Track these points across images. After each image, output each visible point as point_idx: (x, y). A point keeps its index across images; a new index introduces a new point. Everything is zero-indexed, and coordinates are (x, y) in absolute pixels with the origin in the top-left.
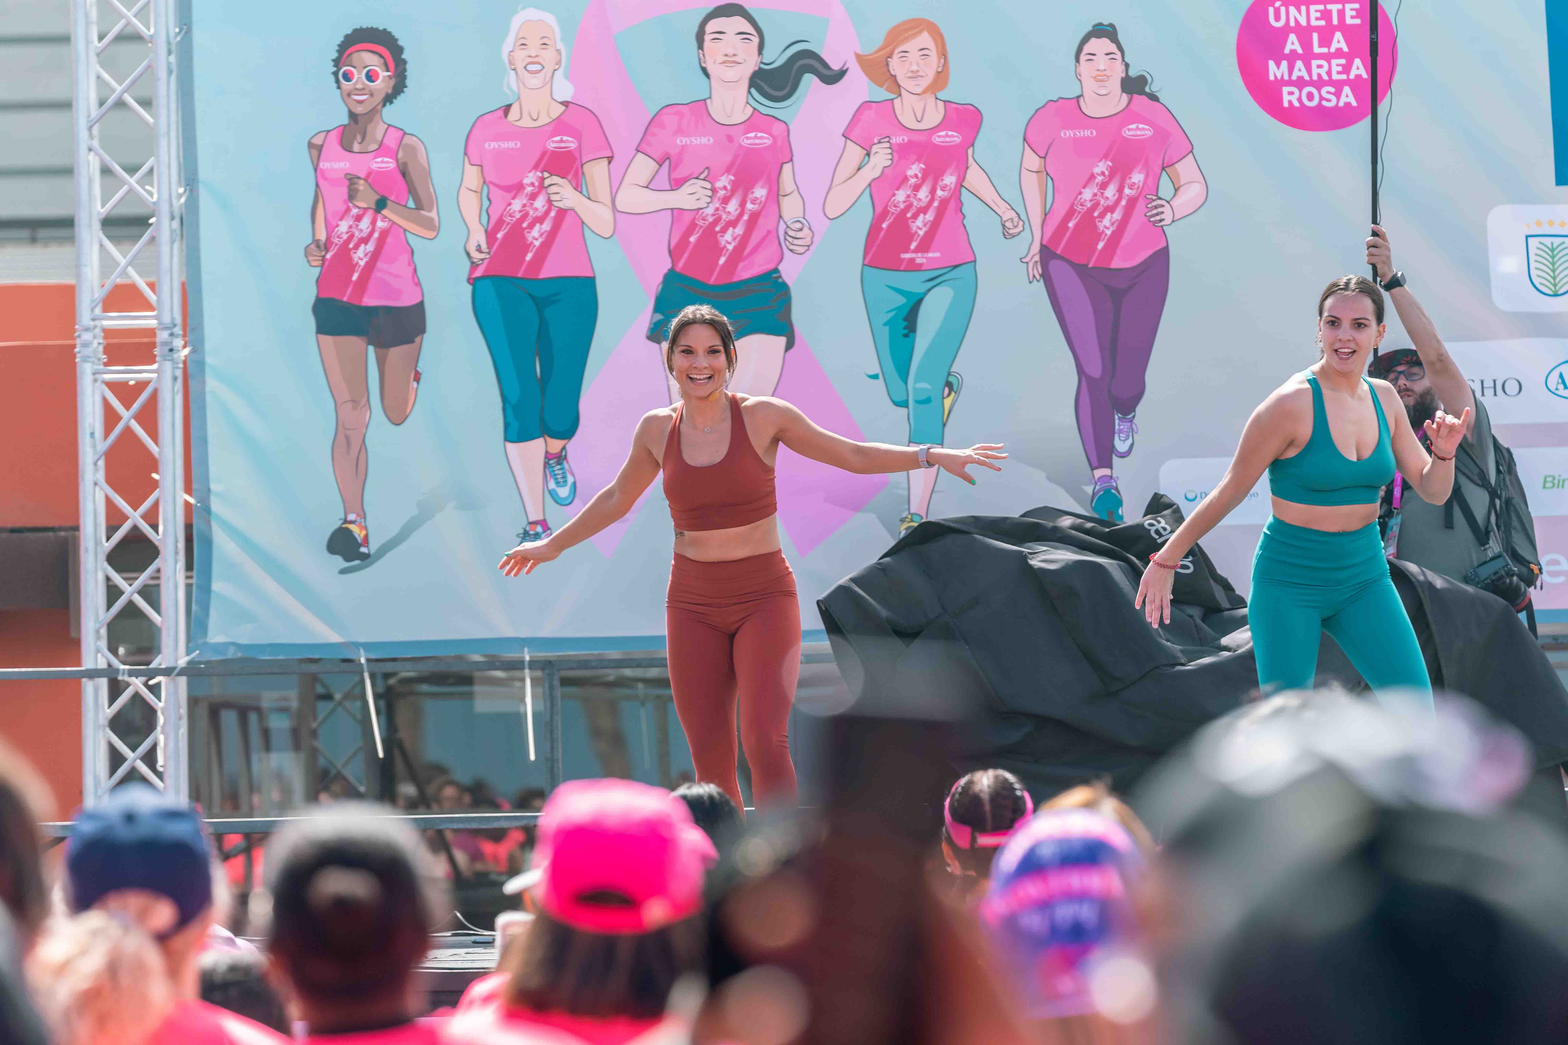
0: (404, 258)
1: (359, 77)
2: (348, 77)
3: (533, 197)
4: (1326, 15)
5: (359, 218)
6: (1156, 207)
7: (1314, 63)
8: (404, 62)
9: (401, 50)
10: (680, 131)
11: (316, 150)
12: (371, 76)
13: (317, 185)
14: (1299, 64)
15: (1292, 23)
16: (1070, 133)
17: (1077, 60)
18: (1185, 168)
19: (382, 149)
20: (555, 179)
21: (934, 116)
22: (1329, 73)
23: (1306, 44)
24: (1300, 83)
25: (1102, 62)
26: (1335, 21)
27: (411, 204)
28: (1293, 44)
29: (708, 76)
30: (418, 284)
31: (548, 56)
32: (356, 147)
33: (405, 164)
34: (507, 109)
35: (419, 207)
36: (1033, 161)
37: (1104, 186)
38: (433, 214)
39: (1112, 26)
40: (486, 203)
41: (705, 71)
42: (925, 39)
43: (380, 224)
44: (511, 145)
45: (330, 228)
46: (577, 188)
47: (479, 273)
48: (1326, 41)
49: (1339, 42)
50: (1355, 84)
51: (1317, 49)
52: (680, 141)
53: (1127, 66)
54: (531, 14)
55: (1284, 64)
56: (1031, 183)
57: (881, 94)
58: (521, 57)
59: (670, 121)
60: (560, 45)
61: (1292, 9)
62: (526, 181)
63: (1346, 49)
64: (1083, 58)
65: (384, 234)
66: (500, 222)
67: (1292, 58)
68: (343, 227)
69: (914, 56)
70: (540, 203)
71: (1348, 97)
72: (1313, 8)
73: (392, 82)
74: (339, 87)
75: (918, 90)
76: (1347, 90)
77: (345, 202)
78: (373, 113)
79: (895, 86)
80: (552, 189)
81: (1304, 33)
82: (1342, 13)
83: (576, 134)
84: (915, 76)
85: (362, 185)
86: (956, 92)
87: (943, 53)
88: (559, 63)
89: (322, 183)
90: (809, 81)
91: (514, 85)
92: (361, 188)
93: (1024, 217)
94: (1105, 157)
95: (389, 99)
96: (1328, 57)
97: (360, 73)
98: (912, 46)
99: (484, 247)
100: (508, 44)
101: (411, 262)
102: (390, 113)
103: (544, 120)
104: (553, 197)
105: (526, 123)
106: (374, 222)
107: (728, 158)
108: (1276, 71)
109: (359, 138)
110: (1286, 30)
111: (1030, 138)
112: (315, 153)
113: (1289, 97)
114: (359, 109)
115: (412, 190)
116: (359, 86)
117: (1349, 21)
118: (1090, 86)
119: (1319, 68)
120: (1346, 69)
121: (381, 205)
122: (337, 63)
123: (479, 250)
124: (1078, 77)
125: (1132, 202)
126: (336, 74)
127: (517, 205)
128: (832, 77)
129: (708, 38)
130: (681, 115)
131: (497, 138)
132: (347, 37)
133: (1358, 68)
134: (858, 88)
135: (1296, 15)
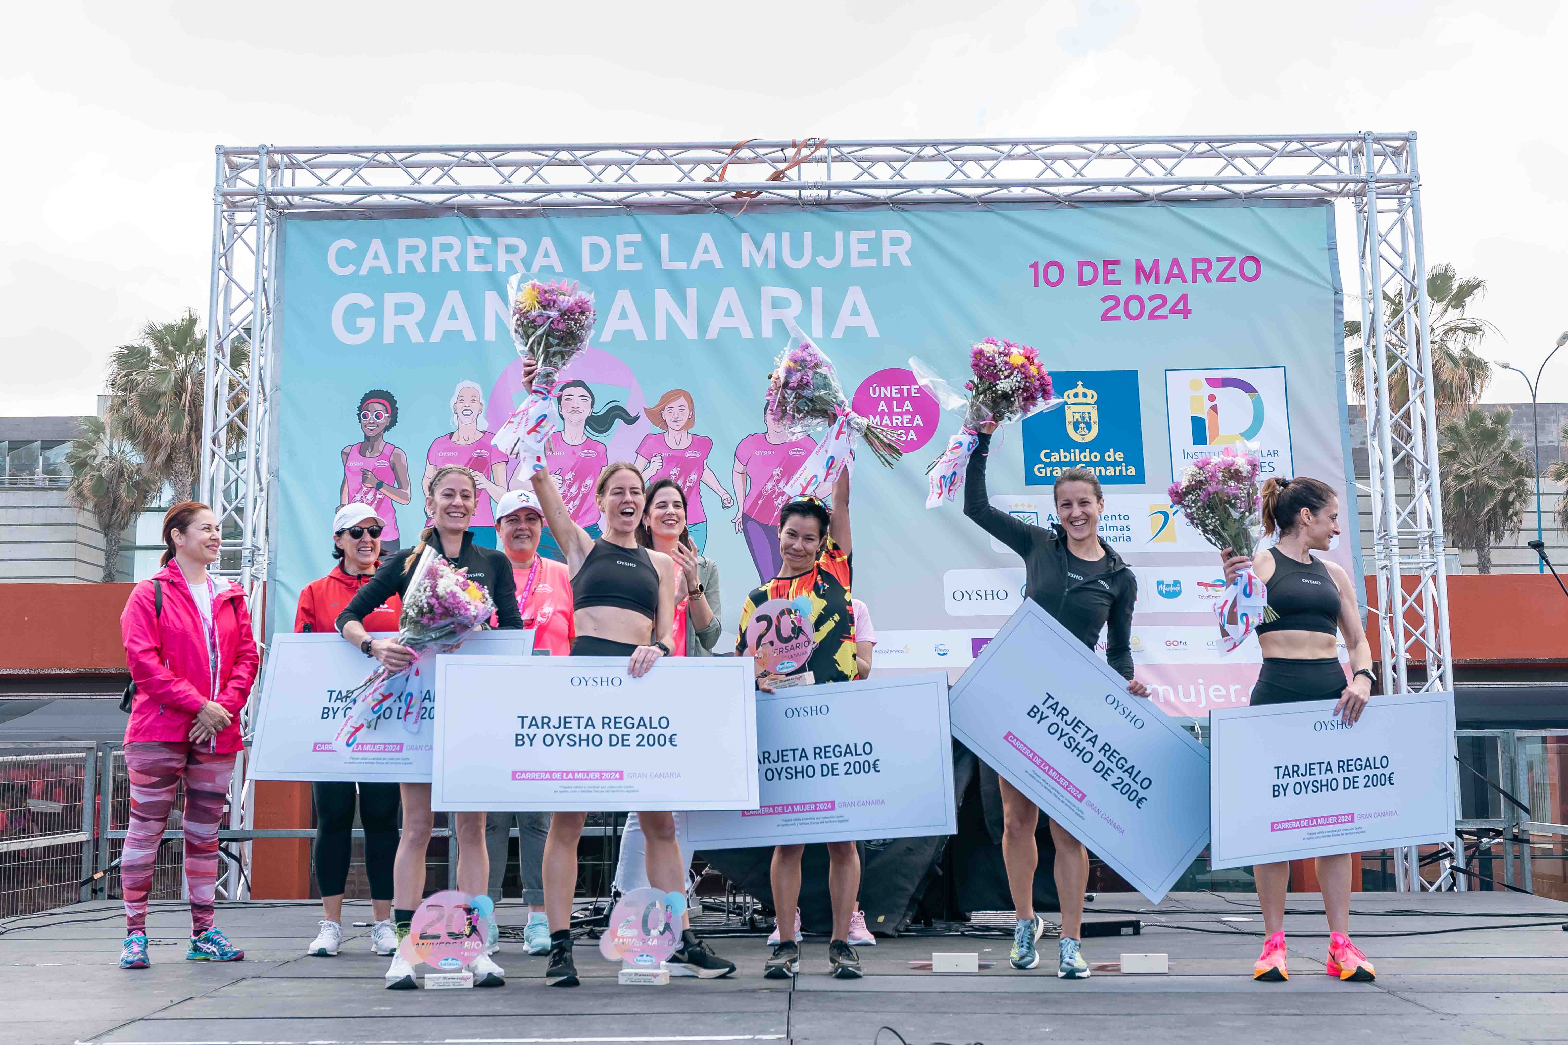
0: (390, 515)
1: (372, 417)
2: (365, 417)
4: (901, 391)
5: (367, 493)
7: (894, 417)
8: (397, 409)
11: (345, 455)
12: (378, 416)
14: (886, 417)
15: (882, 396)
16: (760, 453)
17: (765, 413)
19: (382, 456)
21: (686, 442)
22: (902, 422)
23: (890, 406)
24: (887, 428)
26: (906, 395)
27: (396, 485)
28: (883, 406)
29: (563, 419)
30: (397, 529)
31: (475, 407)
32: (368, 454)
34: (452, 434)
35: (400, 487)
36: (740, 467)
38: (408, 491)
41: (561, 416)
42: (682, 401)
43: (378, 496)
44: (453, 454)
46: (488, 478)
48: (901, 405)
49: (908, 406)
50: (916, 429)
51: (895, 410)
54: (468, 383)
55: (878, 417)
56: (738, 479)
57: (657, 430)
58: (460, 406)
60: (482, 401)
61: (883, 389)
63: (911, 410)
65: (380, 501)
67: (882, 414)
69: (676, 409)
71: (912, 435)
72: (894, 388)
75: (678, 428)
76: (912, 432)
78: (379, 436)
79: (665, 426)
81: (889, 401)
82: (909, 390)
84: (676, 420)
86: (699, 429)
87: (692, 408)
88: (481, 410)
89: (348, 474)
90: (618, 422)
91: (456, 422)
93: (734, 498)
94: (779, 466)
95: (387, 428)
96: (901, 414)
98: (675, 404)
101: (394, 518)
102: (387, 437)
103: (472, 441)
105: (462, 442)
107: (573, 464)
110: (879, 399)
111: (738, 455)
114: (371, 434)
115: (397, 478)
117: (913, 395)
119: (897, 420)
120: (911, 421)
121: (379, 486)
122: (360, 408)
124: (765, 421)
126: (359, 415)
128: (631, 420)
129: (563, 398)
131: (445, 450)
133: (918, 420)
134: (645, 427)
135: (885, 391)
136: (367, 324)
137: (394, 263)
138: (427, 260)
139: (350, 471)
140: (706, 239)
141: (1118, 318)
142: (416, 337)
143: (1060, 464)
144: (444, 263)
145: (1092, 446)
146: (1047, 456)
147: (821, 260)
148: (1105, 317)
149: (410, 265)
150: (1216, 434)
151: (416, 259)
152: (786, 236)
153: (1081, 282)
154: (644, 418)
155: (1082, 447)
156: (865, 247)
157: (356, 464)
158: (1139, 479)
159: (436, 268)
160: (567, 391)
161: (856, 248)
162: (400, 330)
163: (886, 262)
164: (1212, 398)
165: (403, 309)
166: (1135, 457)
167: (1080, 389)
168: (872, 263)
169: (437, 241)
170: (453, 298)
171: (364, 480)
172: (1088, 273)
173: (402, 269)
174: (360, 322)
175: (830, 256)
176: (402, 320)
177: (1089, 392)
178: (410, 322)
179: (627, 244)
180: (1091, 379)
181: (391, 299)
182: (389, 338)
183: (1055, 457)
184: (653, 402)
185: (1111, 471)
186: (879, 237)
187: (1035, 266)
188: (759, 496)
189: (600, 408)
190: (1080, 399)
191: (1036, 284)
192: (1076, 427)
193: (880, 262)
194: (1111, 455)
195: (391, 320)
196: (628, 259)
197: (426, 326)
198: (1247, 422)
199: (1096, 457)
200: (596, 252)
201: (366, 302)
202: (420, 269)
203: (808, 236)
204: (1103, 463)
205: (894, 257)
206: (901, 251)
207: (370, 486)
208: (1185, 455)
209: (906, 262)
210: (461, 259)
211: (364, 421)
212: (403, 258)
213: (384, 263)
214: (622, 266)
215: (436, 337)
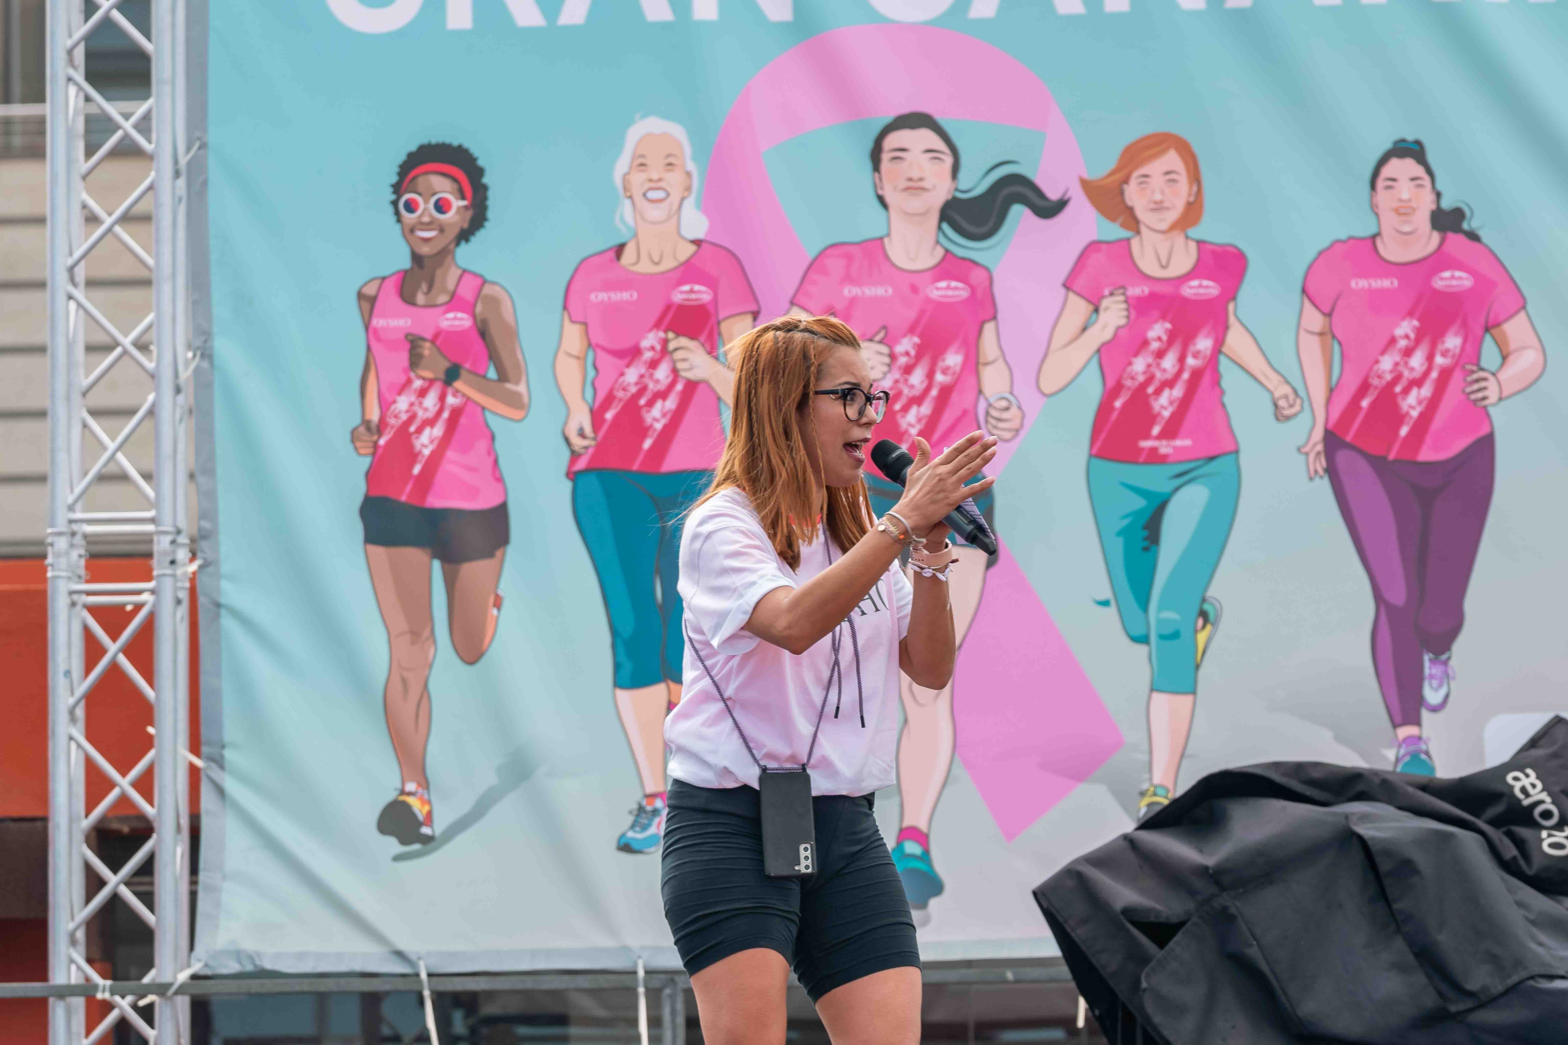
1: (426, 207)
2: (411, 207)
3: (653, 364)
5: (423, 393)
6: (1477, 381)
8: (485, 188)
9: (480, 172)
10: (848, 279)
12: (442, 206)
13: (369, 349)
17: (1373, 186)
19: (455, 303)
20: (684, 341)
25: (1405, 190)
27: (492, 374)
30: (499, 479)
32: (421, 299)
33: (484, 322)
34: (619, 249)
35: (503, 377)
36: (1314, 320)
37: (1408, 353)
39: (1418, 143)
40: (591, 373)
41: (881, 200)
42: (1172, 160)
43: (451, 400)
44: (625, 296)
45: (385, 405)
47: (581, 465)
52: (849, 291)
53: (1438, 195)
54: (653, 125)
56: (1312, 347)
57: (1113, 231)
59: (836, 265)
60: (691, 166)
62: (645, 344)
64: (1380, 184)
65: (456, 413)
66: (609, 399)
68: (402, 403)
69: (1157, 182)
70: (662, 373)
73: (469, 214)
74: (399, 220)
75: (1164, 226)
77: (406, 371)
78: (444, 255)
80: (678, 355)
83: (711, 283)
84: (1158, 207)
85: (427, 349)
87: (1195, 177)
88: (688, 189)
89: (375, 346)
92: (426, 352)
93: (1302, 392)
94: (1410, 314)
95: (465, 235)
97: (426, 202)
98: (1156, 168)
99: (588, 430)
100: (622, 165)
101: (491, 451)
103: (669, 264)
104: (680, 366)
105: (645, 267)
106: (442, 398)
107: (911, 315)
109: (424, 287)
111: (1311, 290)
112: (366, 306)
114: (425, 250)
115: (493, 356)
116: (426, 219)
118: (1389, 221)
121: (451, 375)
122: (398, 189)
123: (582, 434)
124: (1374, 208)
125: (1446, 374)
126: (395, 203)
127: (632, 376)
129: (885, 157)
130: (849, 257)
132: (410, 155)
134: (1084, 223)
139: (378, 339)
142: (527, 12)
157: (394, 323)
160: (894, 140)
171: (415, 361)
182: (459, 15)
188: (1364, 388)
207: (428, 375)
211: (409, 218)
215: (574, 15)
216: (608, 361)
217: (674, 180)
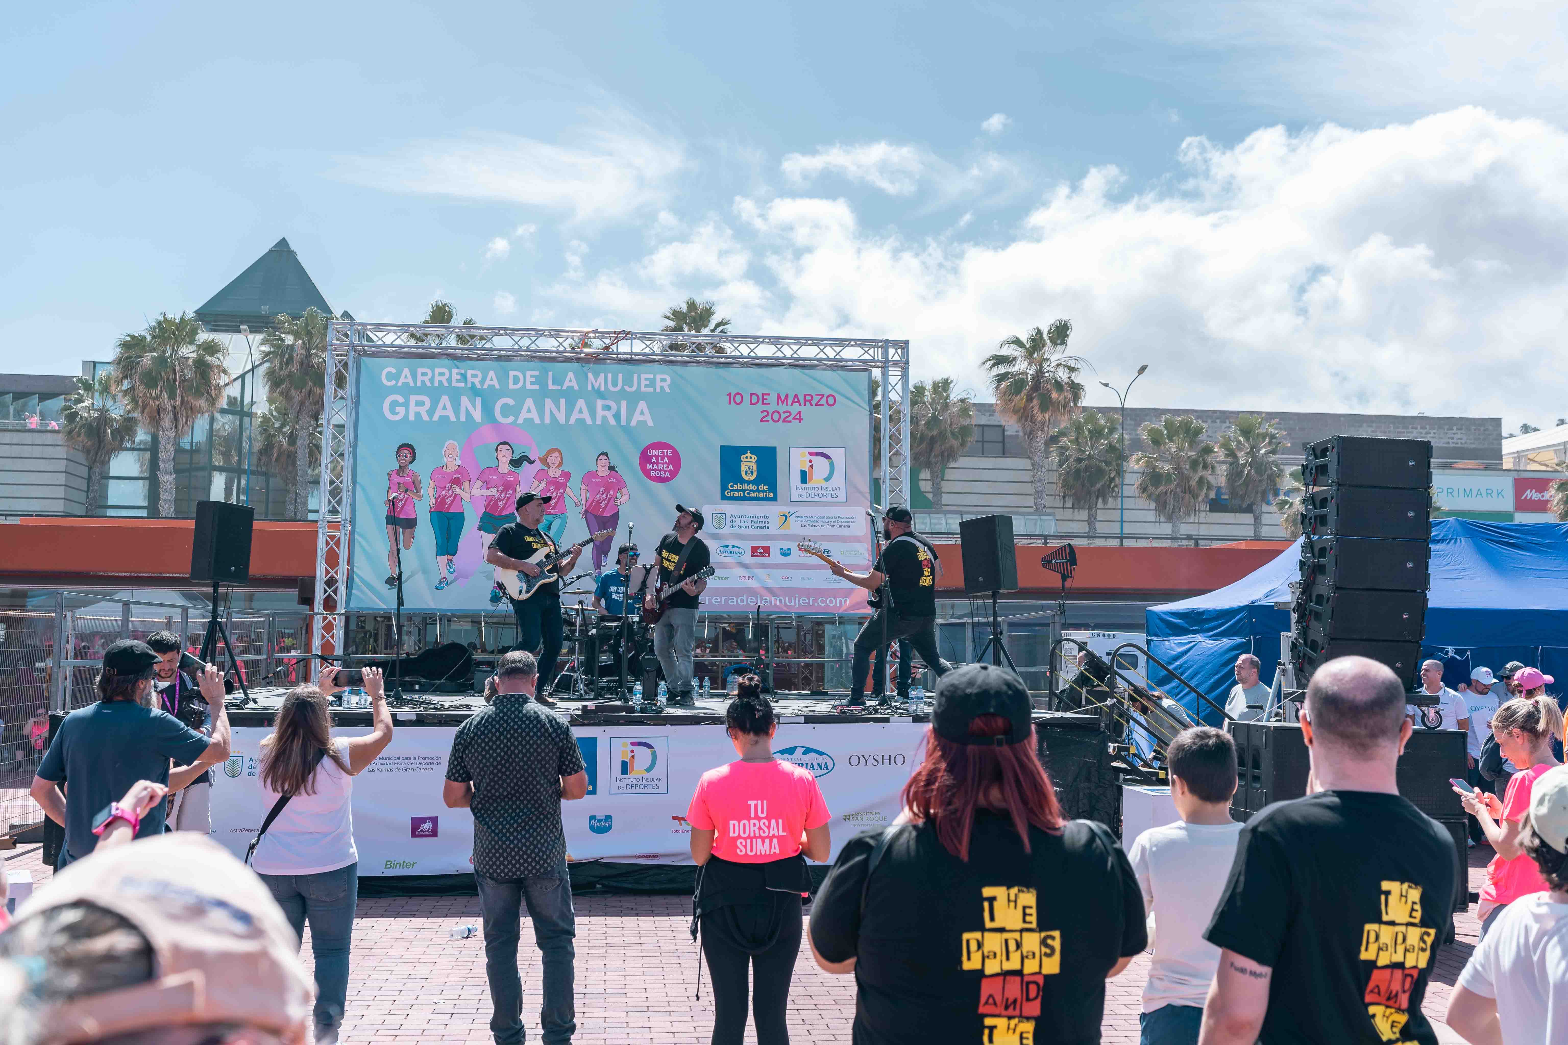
1: (403, 457)
4: (663, 453)
7: (659, 465)
12: (406, 456)
14: (655, 465)
18: (624, 490)
21: (558, 474)
22: (663, 468)
23: (657, 460)
24: (655, 470)
25: (603, 462)
26: (665, 454)
28: (654, 460)
36: (584, 487)
42: (557, 454)
48: (663, 460)
49: (666, 460)
50: (670, 471)
51: (660, 461)
55: (651, 465)
56: (583, 492)
63: (668, 462)
67: (654, 463)
69: (553, 458)
71: (668, 474)
72: (660, 451)
81: (657, 457)
82: (667, 452)
84: (554, 463)
86: (564, 468)
90: (525, 463)
96: (663, 464)
98: (553, 455)
108: (649, 466)
110: (652, 456)
113: (652, 473)
117: (669, 454)
118: (600, 467)
119: (660, 467)
120: (668, 467)
122: (397, 452)
125: (610, 499)
133: (671, 467)
134: (538, 466)
135: (655, 452)
136: (401, 410)
137: (415, 381)
138: (432, 380)
140: (571, 375)
141: (768, 421)
142: (426, 418)
143: (738, 491)
144: (440, 382)
145: (753, 482)
146: (732, 486)
147: (626, 387)
148: (762, 421)
149: (423, 381)
150: (811, 479)
151: (426, 379)
152: (610, 375)
153: (751, 403)
154: (538, 461)
155: (749, 483)
156: (648, 382)
158: (775, 499)
159: (436, 384)
161: (643, 383)
162: (418, 414)
163: (658, 390)
164: (811, 461)
165: (420, 403)
166: (773, 488)
167: (749, 455)
168: (651, 390)
169: (437, 371)
170: (445, 400)
172: (755, 399)
173: (419, 384)
174: (398, 409)
175: (631, 386)
176: (418, 409)
177: (753, 456)
178: (423, 411)
179: (531, 376)
180: (754, 450)
181: (413, 398)
182: (412, 417)
183: (735, 487)
184: (542, 454)
185: (761, 495)
186: (655, 378)
187: (729, 395)
188: (593, 501)
189: (516, 456)
190: (749, 459)
191: (730, 403)
192: (746, 473)
193: (655, 389)
194: (762, 487)
195: (413, 409)
196: (532, 383)
197: (431, 412)
198: (826, 473)
199: (755, 487)
200: (516, 380)
201: (401, 399)
202: (428, 384)
203: (620, 376)
204: (758, 491)
205: (662, 388)
206: (666, 385)
208: (797, 488)
209: (667, 390)
210: (449, 380)
212: (420, 378)
213: (410, 380)
214: (529, 387)
215: (436, 418)
216: (439, 489)
217: (454, 453)
